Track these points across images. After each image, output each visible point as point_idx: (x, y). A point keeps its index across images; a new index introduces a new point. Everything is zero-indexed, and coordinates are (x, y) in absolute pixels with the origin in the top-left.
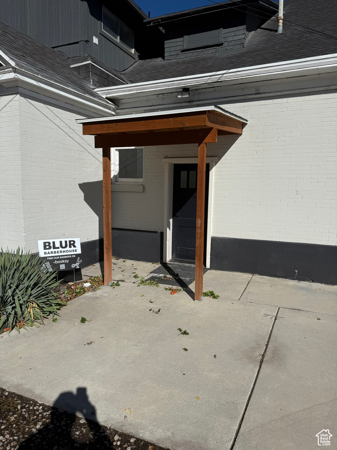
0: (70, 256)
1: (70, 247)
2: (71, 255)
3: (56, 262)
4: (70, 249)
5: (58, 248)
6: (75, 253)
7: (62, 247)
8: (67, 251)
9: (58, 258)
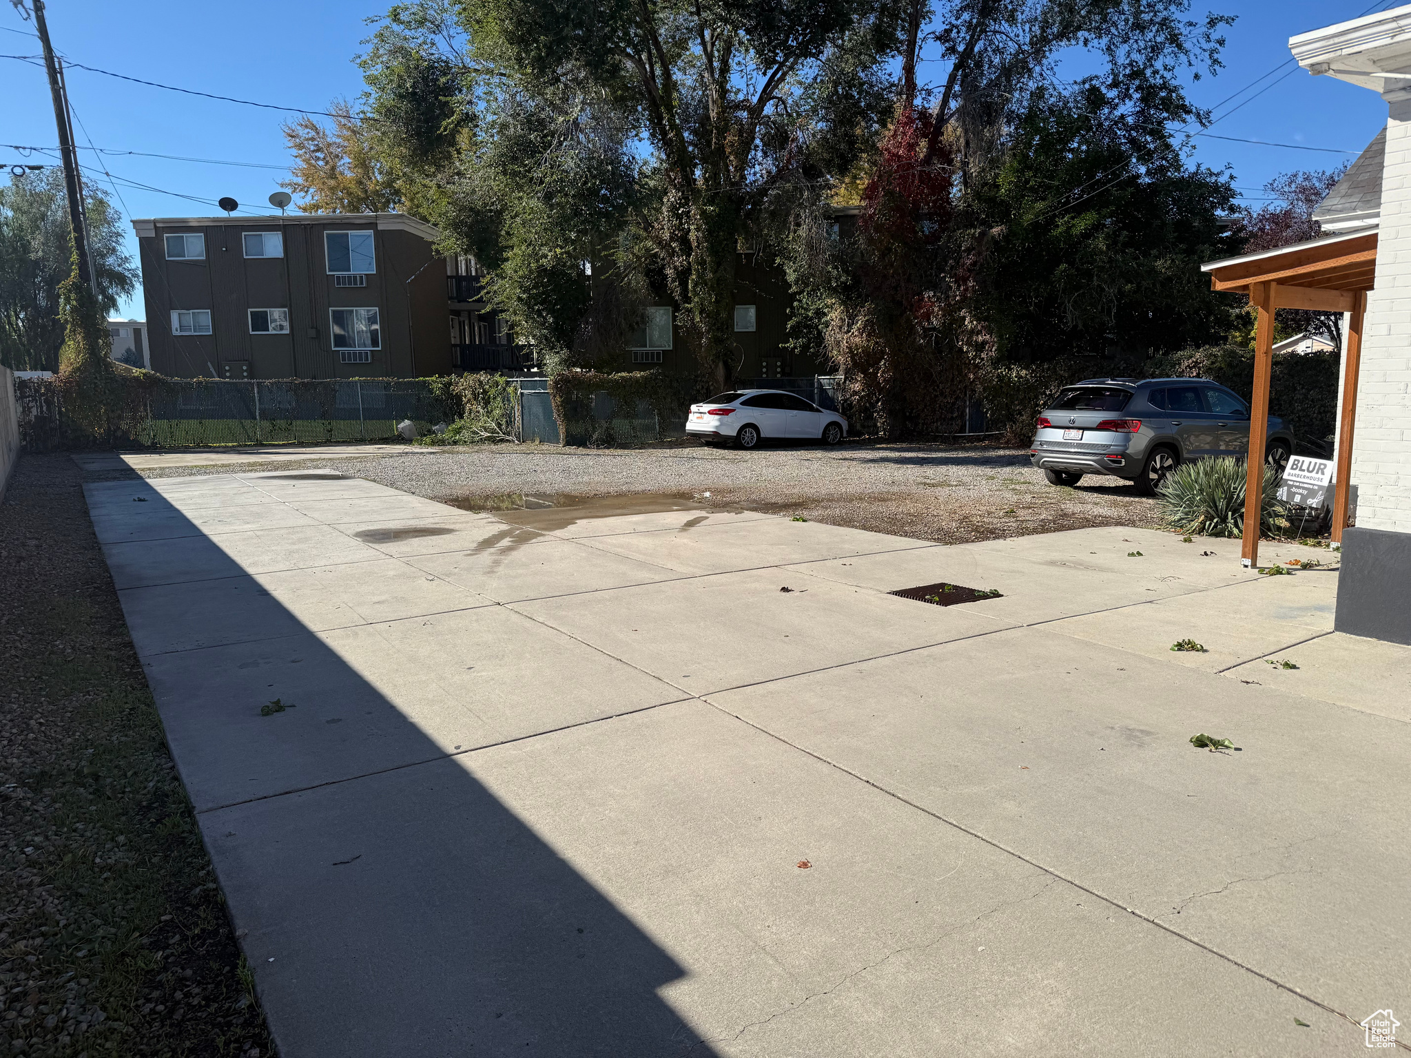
0: (1311, 487)
1: (1317, 473)
2: (1314, 485)
3: (1294, 490)
4: (1317, 476)
5: (1304, 470)
6: (1319, 483)
7: (1308, 471)
8: (1311, 478)
9: (1298, 484)
